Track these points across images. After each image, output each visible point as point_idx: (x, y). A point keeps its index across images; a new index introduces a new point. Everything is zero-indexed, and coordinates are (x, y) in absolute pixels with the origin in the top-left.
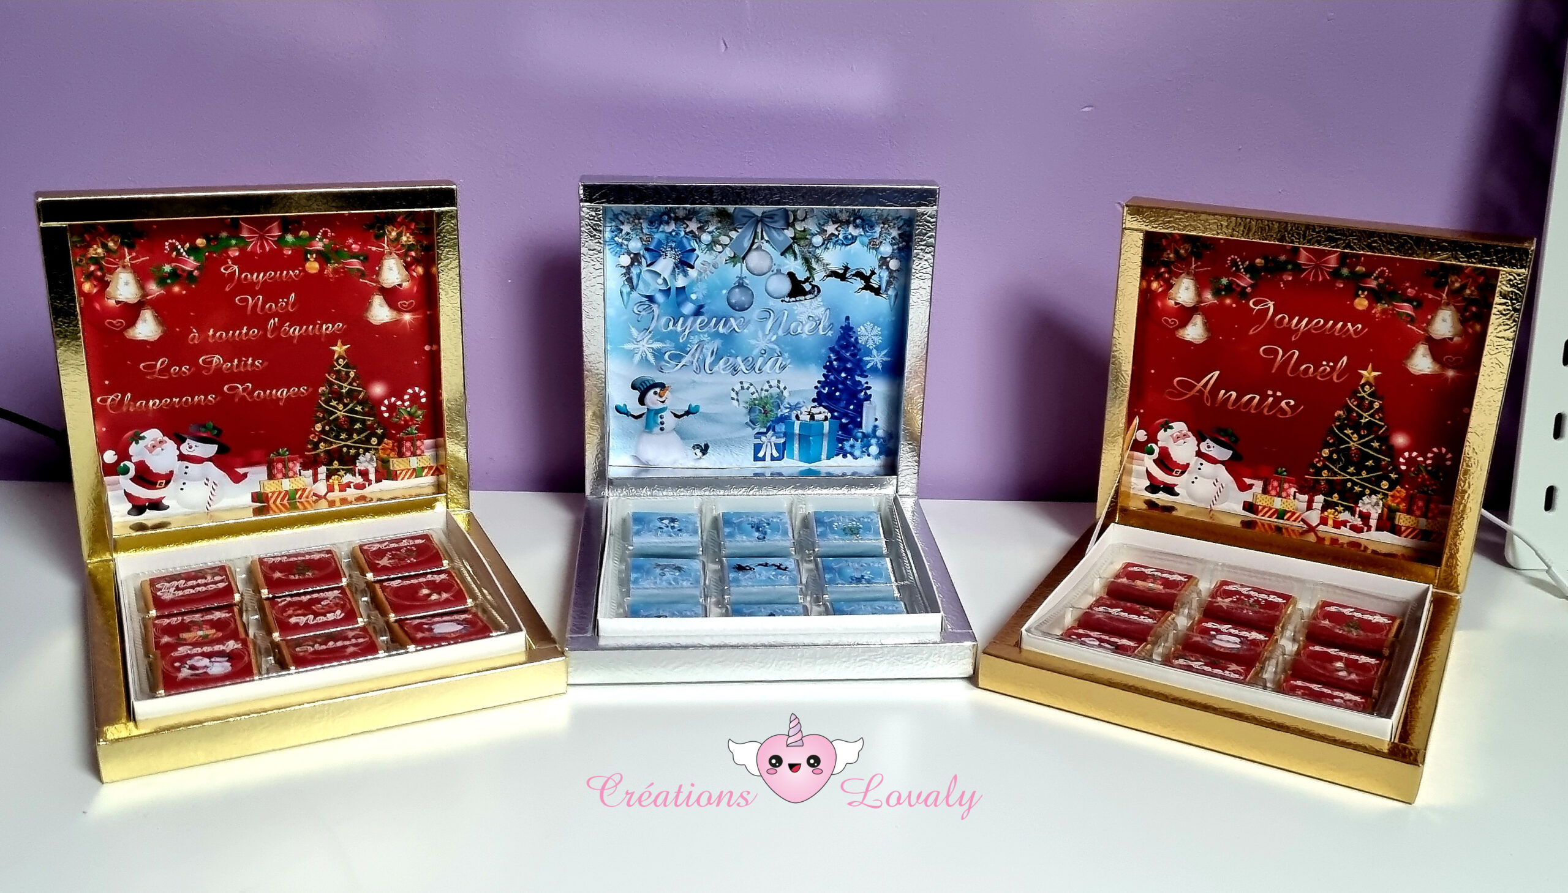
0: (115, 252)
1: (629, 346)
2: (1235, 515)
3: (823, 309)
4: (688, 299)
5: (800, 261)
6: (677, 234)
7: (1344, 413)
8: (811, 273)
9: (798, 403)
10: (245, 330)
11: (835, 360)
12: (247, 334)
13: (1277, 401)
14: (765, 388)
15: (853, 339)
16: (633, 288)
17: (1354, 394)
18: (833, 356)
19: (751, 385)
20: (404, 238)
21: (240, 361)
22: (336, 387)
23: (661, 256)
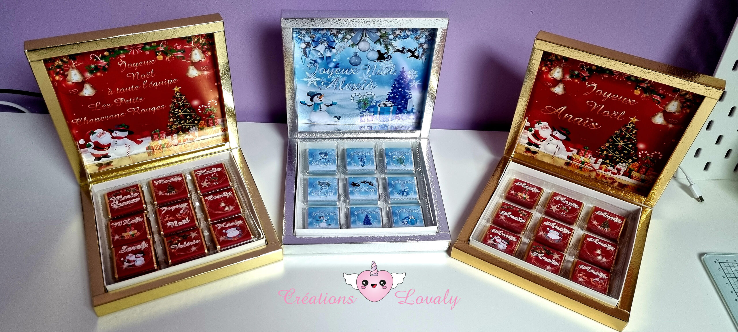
0: (67, 62)
1: (306, 79)
2: (563, 159)
3: (392, 64)
4: (332, 61)
5: (383, 45)
6: (327, 34)
7: (619, 132)
8: (387, 50)
9: (380, 100)
10: (133, 87)
11: (397, 84)
12: (134, 88)
13: (590, 122)
14: (365, 95)
15: (405, 76)
16: (307, 57)
17: (625, 126)
18: (396, 83)
19: (359, 94)
20: (201, 41)
21: (132, 99)
22: (177, 104)
23: (319, 43)
